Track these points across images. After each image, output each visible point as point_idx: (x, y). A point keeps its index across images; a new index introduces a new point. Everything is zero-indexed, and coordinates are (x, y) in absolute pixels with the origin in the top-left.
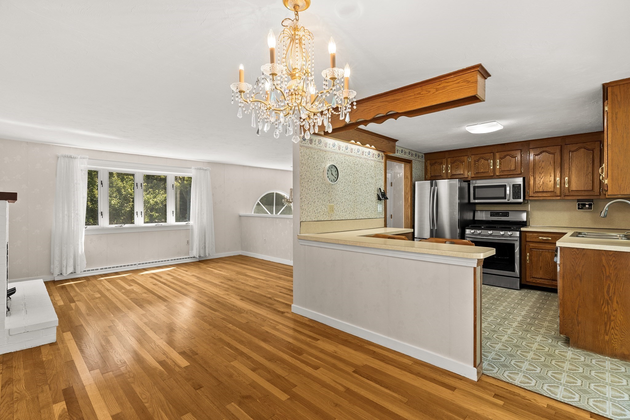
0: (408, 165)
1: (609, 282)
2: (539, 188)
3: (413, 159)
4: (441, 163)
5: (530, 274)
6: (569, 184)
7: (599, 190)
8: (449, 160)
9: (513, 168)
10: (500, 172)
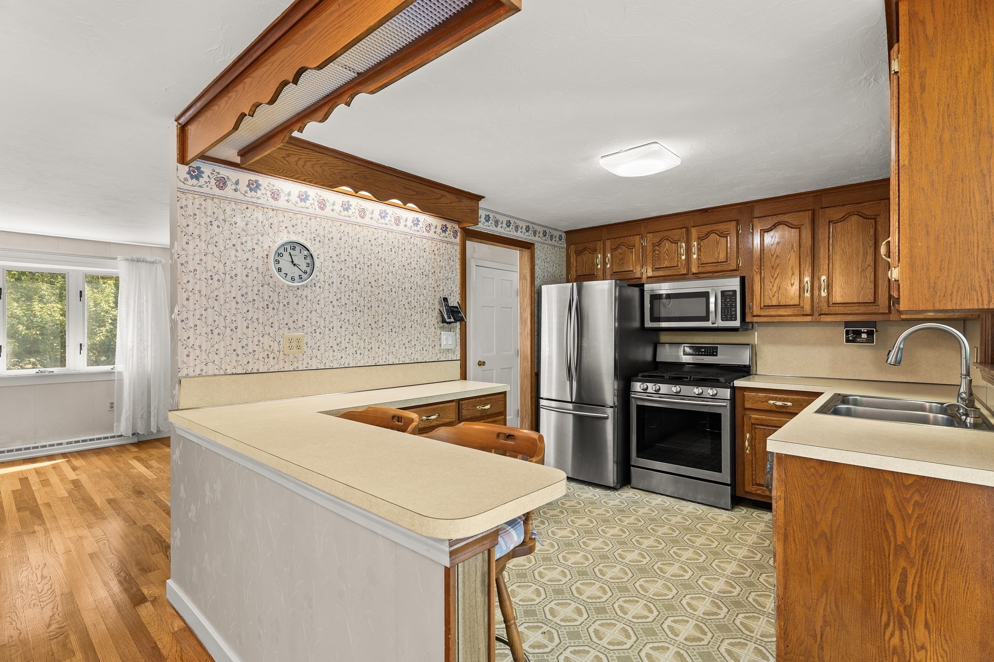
0: (526, 253)
1: (903, 563)
2: (770, 299)
3: (538, 242)
4: (594, 251)
5: (752, 477)
6: (828, 289)
7: (887, 301)
8: (608, 244)
9: (722, 257)
10: (699, 267)
